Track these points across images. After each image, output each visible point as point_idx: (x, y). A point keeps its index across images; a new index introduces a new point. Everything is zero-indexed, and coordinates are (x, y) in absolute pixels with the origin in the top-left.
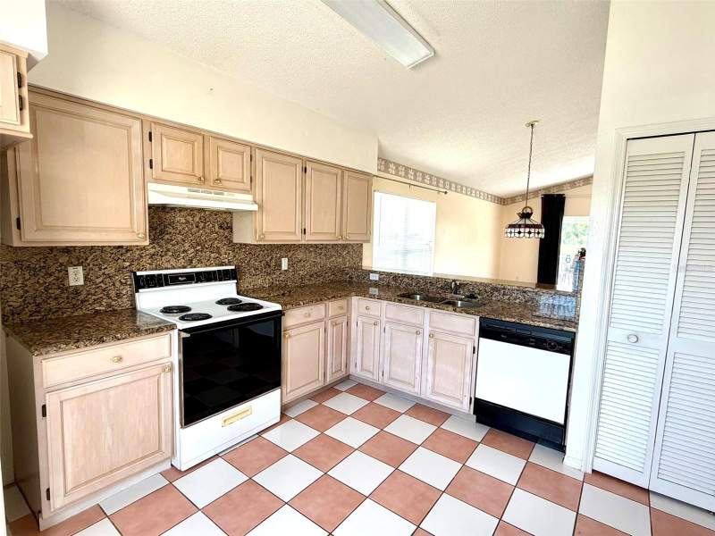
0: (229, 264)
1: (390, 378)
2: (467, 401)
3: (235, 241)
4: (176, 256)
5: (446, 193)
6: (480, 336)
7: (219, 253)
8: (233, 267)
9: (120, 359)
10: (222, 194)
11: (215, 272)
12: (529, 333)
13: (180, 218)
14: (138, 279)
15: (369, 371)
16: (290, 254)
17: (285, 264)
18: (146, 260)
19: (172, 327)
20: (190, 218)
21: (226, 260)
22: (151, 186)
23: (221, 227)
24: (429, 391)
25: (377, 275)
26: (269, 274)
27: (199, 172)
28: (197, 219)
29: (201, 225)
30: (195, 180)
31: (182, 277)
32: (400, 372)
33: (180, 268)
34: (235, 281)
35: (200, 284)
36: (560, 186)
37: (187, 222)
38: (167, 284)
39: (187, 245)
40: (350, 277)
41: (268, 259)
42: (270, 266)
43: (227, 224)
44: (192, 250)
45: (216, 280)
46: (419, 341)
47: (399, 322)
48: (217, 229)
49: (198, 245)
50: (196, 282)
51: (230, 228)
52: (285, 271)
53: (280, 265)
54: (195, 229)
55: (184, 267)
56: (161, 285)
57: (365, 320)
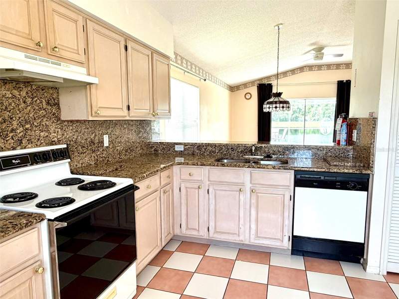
0: (59, 142)
1: (216, 232)
2: (286, 239)
3: (63, 118)
5: (205, 80)
6: (295, 186)
7: (48, 131)
8: (65, 146)
10: (59, 64)
12: (335, 178)
15: (195, 229)
16: (109, 131)
17: (106, 141)
19: (41, 218)
20: (16, 92)
21: (56, 139)
23: (48, 103)
24: (253, 237)
25: (183, 146)
26: (94, 152)
27: (37, 36)
29: (29, 100)
30: (32, 45)
31: (15, 159)
32: (224, 226)
33: (9, 150)
34: (69, 160)
36: (269, 78)
37: (14, 96)
39: (15, 123)
40: (155, 150)
42: (94, 144)
43: (54, 100)
44: (21, 129)
46: (242, 198)
47: (221, 183)
48: (45, 106)
49: (26, 122)
50: (32, 164)
51: (57, 105)
52: (107, 147)
53: (102, 142)
54: (23, 105)
55: (14, 149)
57: (189, 185)
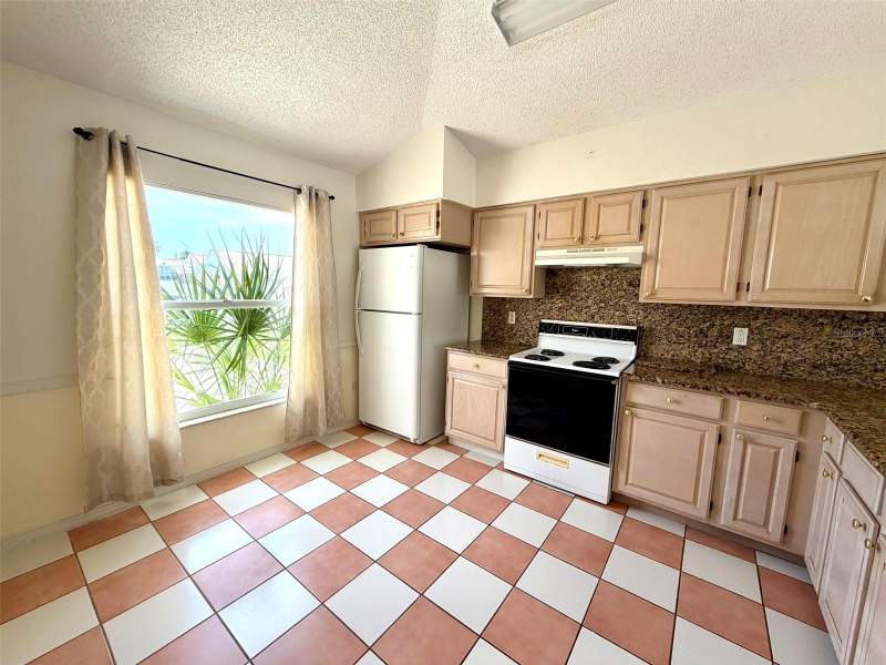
0: (631, 324)
3: (640, 300)
4: (579, 311)
8: (635, 328)
9: (477, 366)
10: (603, 250)
11: (609, 329)
13: (586, 277)
14: (541, 324)
16: (756, 324)
17: (740, 336)
18: (555, 312)
20: (596, 277)
21: (634, 320)
22: (539, 253)
23: (630, 284)
26: (703, 346)
27: (577, 234)
28: (603, 277)
29: (607, 283)
30: (573, 242)
31: (574, 329)
34: (636, 344)
35: (590, 339)
37: (593, 280)
38: (561, 333)
39: (590, 302)
41: (704, 326)
42: (706, 336)
44: (596, 307)
45: (608, 337)
48: (625, 287)
49: (601, 302)
50: (587, 336)
52: (741, 347)
53: (731, 337)
55: (586, 321)
56: (556, 333)
